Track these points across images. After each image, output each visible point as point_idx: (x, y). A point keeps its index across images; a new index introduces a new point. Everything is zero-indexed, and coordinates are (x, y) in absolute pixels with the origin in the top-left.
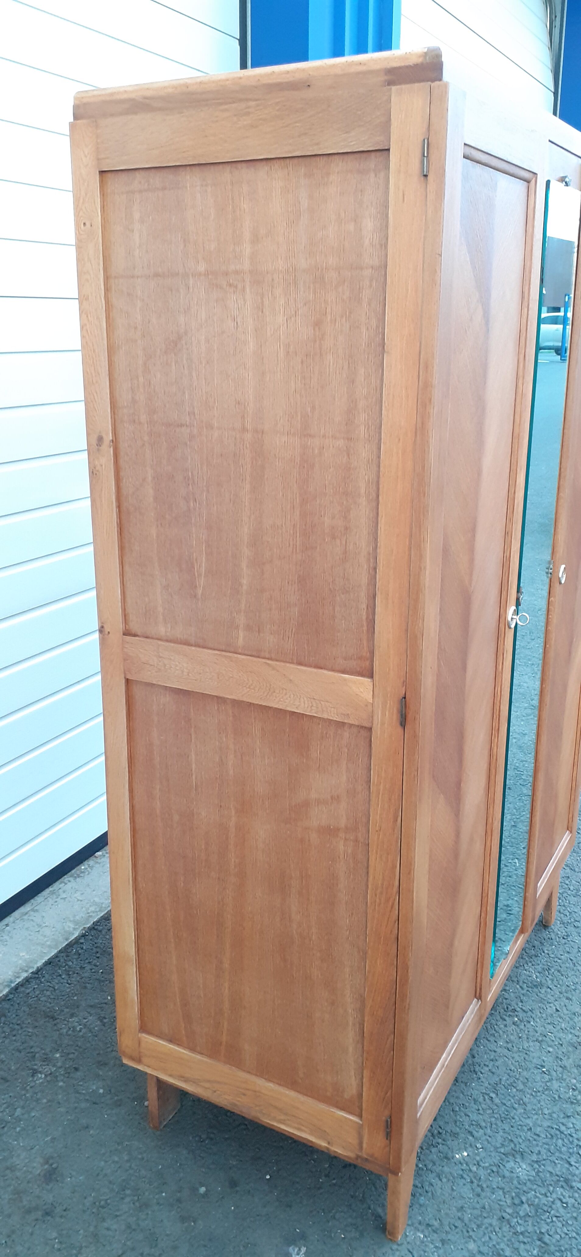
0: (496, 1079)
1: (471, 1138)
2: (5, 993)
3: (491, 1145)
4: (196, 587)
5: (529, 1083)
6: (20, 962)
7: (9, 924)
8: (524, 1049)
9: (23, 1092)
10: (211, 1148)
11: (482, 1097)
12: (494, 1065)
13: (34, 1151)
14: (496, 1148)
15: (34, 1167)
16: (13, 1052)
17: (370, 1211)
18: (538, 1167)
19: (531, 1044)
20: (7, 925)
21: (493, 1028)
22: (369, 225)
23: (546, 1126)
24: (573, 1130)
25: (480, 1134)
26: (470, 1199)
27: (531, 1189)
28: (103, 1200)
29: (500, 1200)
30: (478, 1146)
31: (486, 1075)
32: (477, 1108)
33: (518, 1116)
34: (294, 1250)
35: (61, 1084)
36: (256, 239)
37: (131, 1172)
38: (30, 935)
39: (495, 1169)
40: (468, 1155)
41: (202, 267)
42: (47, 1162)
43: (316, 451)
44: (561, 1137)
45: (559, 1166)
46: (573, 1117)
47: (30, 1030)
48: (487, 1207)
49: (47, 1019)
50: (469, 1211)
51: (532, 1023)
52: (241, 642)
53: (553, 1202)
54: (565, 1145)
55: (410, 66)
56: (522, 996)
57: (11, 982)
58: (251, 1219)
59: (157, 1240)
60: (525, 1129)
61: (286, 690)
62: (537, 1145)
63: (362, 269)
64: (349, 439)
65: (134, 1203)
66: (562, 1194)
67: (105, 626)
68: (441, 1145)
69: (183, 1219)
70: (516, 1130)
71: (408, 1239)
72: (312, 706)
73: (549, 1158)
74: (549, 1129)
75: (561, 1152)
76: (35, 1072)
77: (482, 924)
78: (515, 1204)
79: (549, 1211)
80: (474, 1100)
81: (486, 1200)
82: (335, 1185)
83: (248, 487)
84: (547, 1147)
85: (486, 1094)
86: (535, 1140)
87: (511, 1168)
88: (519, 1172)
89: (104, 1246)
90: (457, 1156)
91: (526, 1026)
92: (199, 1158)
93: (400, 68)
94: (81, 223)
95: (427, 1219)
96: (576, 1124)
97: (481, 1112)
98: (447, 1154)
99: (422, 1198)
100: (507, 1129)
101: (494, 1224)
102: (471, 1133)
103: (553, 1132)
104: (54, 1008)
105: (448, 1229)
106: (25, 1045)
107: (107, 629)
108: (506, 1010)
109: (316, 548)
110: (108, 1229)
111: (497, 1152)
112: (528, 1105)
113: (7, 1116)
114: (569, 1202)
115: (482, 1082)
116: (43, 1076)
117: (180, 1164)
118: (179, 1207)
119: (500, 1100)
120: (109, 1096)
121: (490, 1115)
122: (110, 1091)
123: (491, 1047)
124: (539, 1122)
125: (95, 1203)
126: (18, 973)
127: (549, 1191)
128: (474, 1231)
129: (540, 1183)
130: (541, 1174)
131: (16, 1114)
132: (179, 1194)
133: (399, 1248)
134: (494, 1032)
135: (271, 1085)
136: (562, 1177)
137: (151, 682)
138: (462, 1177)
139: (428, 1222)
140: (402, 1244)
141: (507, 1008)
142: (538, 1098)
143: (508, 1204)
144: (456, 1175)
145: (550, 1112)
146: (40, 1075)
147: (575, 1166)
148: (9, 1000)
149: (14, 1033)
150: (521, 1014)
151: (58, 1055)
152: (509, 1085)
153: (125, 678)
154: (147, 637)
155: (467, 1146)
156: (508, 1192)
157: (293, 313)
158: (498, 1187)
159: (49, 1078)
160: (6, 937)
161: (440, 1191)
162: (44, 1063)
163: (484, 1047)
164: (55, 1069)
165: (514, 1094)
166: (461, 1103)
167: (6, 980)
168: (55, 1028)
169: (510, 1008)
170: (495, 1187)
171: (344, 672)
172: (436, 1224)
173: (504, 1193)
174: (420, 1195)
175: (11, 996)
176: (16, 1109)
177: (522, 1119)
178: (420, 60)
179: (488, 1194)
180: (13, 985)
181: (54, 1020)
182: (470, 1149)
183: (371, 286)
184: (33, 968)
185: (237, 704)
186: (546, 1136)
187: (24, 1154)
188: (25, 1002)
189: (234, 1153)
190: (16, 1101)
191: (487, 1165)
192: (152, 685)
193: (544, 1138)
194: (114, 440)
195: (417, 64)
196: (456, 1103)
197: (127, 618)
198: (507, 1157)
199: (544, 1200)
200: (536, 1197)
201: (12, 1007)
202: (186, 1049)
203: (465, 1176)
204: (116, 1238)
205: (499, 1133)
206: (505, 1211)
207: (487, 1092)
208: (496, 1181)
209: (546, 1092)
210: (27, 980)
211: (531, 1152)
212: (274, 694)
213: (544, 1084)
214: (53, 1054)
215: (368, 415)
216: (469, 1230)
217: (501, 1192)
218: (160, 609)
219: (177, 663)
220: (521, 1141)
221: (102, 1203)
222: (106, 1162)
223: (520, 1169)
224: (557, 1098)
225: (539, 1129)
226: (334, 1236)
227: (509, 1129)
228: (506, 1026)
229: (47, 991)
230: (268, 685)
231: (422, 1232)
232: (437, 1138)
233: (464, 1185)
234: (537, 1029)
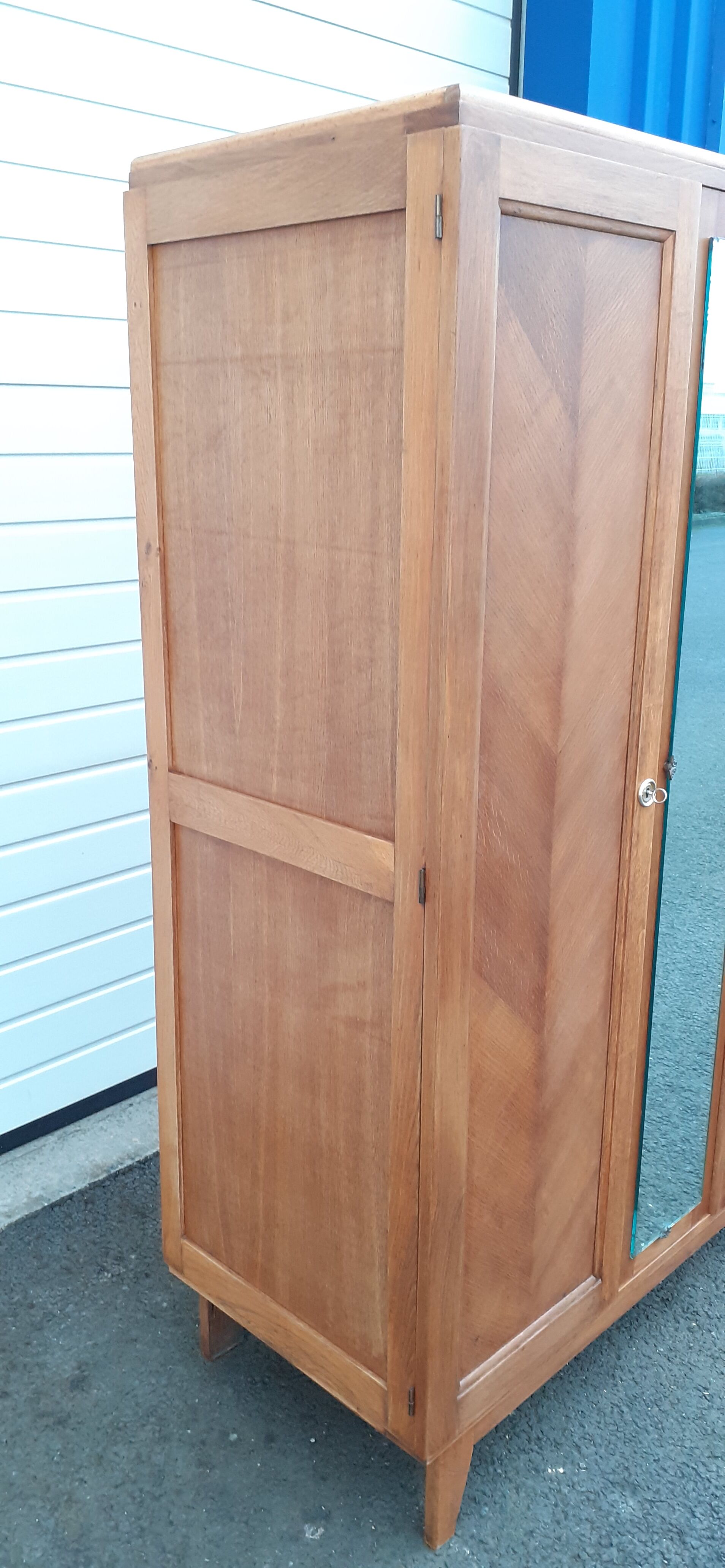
0: (638, 1390)
1: (576, 1453)
2: (101, 1178)
3: (599, 1468)
4: (234, 721)
5: (680, 1405)
6: (130, 1147)
7: (134, 1104)
8: (690, 1363)
9: (83, 1288)
10: (260, 1393)
11: (610, 1409)
12: (641, 1373)
13: (70, 1353)
14: (603, 1473)
15: (64, 1370)
16: (88, 1243)
17: (417, 1508)
18: (649, 1507)
19: (702, 1359)
20: (131, 1105)
21: (658, 1328)
22: (390, 298)
23: (680, 1461)
24: (714, 1475)
25: (590, 1451)
26: (546, 1524)
27: (629, 1532)
28: (122, 1421)
29: (583, 1535)
30: (581, 1464)
31: (626, 1384)
32: (599, 1420)
33: (648, 1442)
34: (309, 1529)
35: (125, 1288)
36: (287, 318)
37: (164, 1398)
38: (151, 1120)
39: (592, 1497)
40: (564, 1473)
41: (238, 352)
42: (79, 1368)
43: (343, 567)
44: (695, 1480)
45: (678, 1513)
46: (722, 1459)
47: (114, 1224)
48: (564, 1538)
49: (136, 1215)
50: (540, 1538)
51: (713, 1333)
52: (274, 789)
53: (651, 1555)
54: (697, 1490)
55: (428, 110)
56: (713, 1298)
57: (112, 1168)
58: (275, 1482)
59: (163, 1479)
60: (652, 1459)
61: (313, 849)
62: (659, 1482)
63: (384, 351)
64: (374, 554)
65: (154, 1433)
66: (667, 1549)
67: (153, 761)
68: (534, 1453)
69: (201, 1464)
70: (638, 1457)
71: (450, 1552)
72: (338, 870)
73: (668, 1501)
74: (683, 1467)
75: (687, 1498)
76: (103, 1269)
77: (602, 1182)
78: (600, 1544)
79: (642, 1563)
80: (599, 1409)
81: (565, 1530)
82: (387, 1467)
83: (280, 606)
84: (671, 1486)
85: (617, 1406)
86: (658, 1475)
87: (613, 1501)
88: (623, 1508)
89: (105, 1471)
90: (550, 1471)
91: (704, 1336)
92: (244, 1401)
93: (419, 112)
94: (132, 304)
95: (482, 1534)
96: (721, 1468)
97: (601, 1426)
98: (538, 1466)
99: (487, 1509)
100: (627, 1454)
101: (564, 1560)
102: (578, 1447)
103: (687, 1470)
104: (148, 1204)
105: (503, 1551)
106: (103, 1238)
107: (155, 763)
108: (685, 1310)
109: (344, 682)
110: (116, 1454)
111: (603, 1478)
112: (667, 1431)
113: (56, 1310)
114: (673, 1560)
115: (618, 1391)
116: (110, 1275)
117: (220, 1404)
118: (200, 1449)
119: (632, 1418)
120: (171, 1312)
121: (612, 1433)
122: (174, 1307)
123: (646, 1351)
124: (673, 1455)
125: (113, 1423)
126: (123, 1159)
127: (652, 1540)
128: (535, 1562)
129: (643, 1528)
130: (649, 1517)
131: (67, 1310)
132: (205, 1435)
133: (436, 1559)
134: (658, 1334)
135: (301, 1325)
136: (677, 1528)
137: (193, 828)
138: (546, 1497)
139: (482, 1538)
140: (439, 1555)
141: (688, 1308)
142: (683, 1426)
143: (593, 1542)
144: (539, 1492)
145: (693, 1446)
146: (106, 1274)
147: (699, 1518)
148: (104, 1187)
149: (96, 1223)
150: (703, 1320)
151: (133, 1257)
152: (651, 1401)
153: (170, 821)
154: (191, 776)
155: (568, 1462)
156: (598, 1527)
157: (320, 403)
158: (587, 1519)
159: (114, 1279)
160: (125, 1118)
161: (512, 1505)
162: (115, 1262)
163: (638, 1349)
164: (124, 1270)
165: (654, 1414)
166: (580, 1410)
167: (107, 1165)
168: (142, 1227)
169: (692, 1309)
170: (584, 1518)
171: (369, 833)
172: (492, 1543)
173: (593, 1528)
174: (486, 1504)
175: (108, 1183)
176: (69, 1304)
177: (652, 1446)
178: (439, 102)
179: (571, 1524)
180: (113, 1171)
181: (143, 1218)
182: (569, 1466)
183: (392, 371)
184: (141, 1156)
185: (271, 861)
186: (676, 1473)
187: (60, 1353)
188: (120, 1192)
189: (284, 1405)
190: (71, 1296)
191: (583, 1489)
192: (196, 832)
193: (673, 1476)
194: (162, 549)
195: (434, 107)
196: (573, 1408)
197: (174, 752)
198: (614, 1487)
199: (640, 1549)
200: (631, 1542)
201: (104, 1195)
202: (224, 1266)
203: (550, 1496)
204: (121, 1466)
205: (615, 1457)
206: (584, 1550)
207: (619, 1404)
208: (589, 1512)
209: (697, 1422)
210: (130, 1168)
211: (648, 1487)
212: (302, 853)
213: (699, 1411)
214: (129, 1255)
215: (391, 525)
216: (530, 1560)
217: (588, 1526)
218: (203, 744)
219: (216, 808)
220: (639, 1471)
221: (121, 1424)
222: (141, 1382)
223: (625, 1505)
224: (709, 1432)
225: (669, 1463)
226: (363, 1526)
227: (630, 1455)
228: (676, 1330)
229: (148, 1184)
230: (297, 842)
231: (470, 1548)
232: (533, 1443)
233: (546, 1506)
234: (718, 1342)
